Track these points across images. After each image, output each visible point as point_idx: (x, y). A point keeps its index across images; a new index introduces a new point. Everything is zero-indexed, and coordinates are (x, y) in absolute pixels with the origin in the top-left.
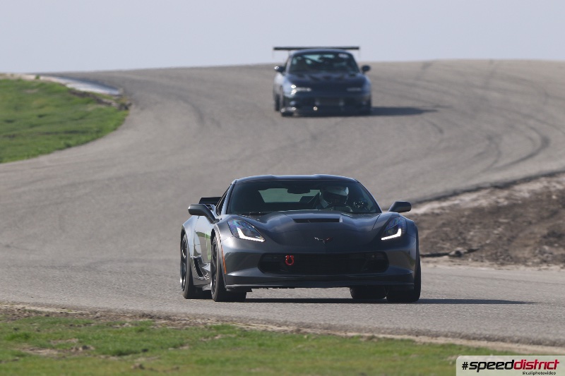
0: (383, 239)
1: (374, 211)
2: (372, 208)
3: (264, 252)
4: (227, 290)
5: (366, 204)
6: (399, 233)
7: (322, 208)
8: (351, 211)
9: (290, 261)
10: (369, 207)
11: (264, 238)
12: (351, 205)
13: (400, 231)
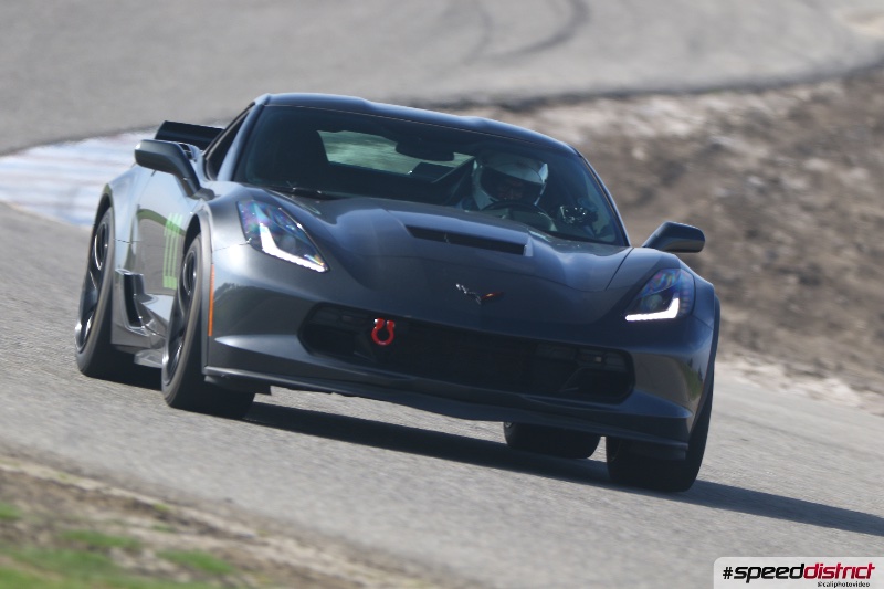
0: (630, 318)
1: (610, 238)
2: (605, 231)
3: (317, 298)
4: (208, 379)
5: (592, 217)
6: (672, 311)
7: (474, 207)
8: (553, 228)
9: (383, 334)
10: (598, 226)
11: (326, 264)
12: (554, 213)
13: (675, 304)
